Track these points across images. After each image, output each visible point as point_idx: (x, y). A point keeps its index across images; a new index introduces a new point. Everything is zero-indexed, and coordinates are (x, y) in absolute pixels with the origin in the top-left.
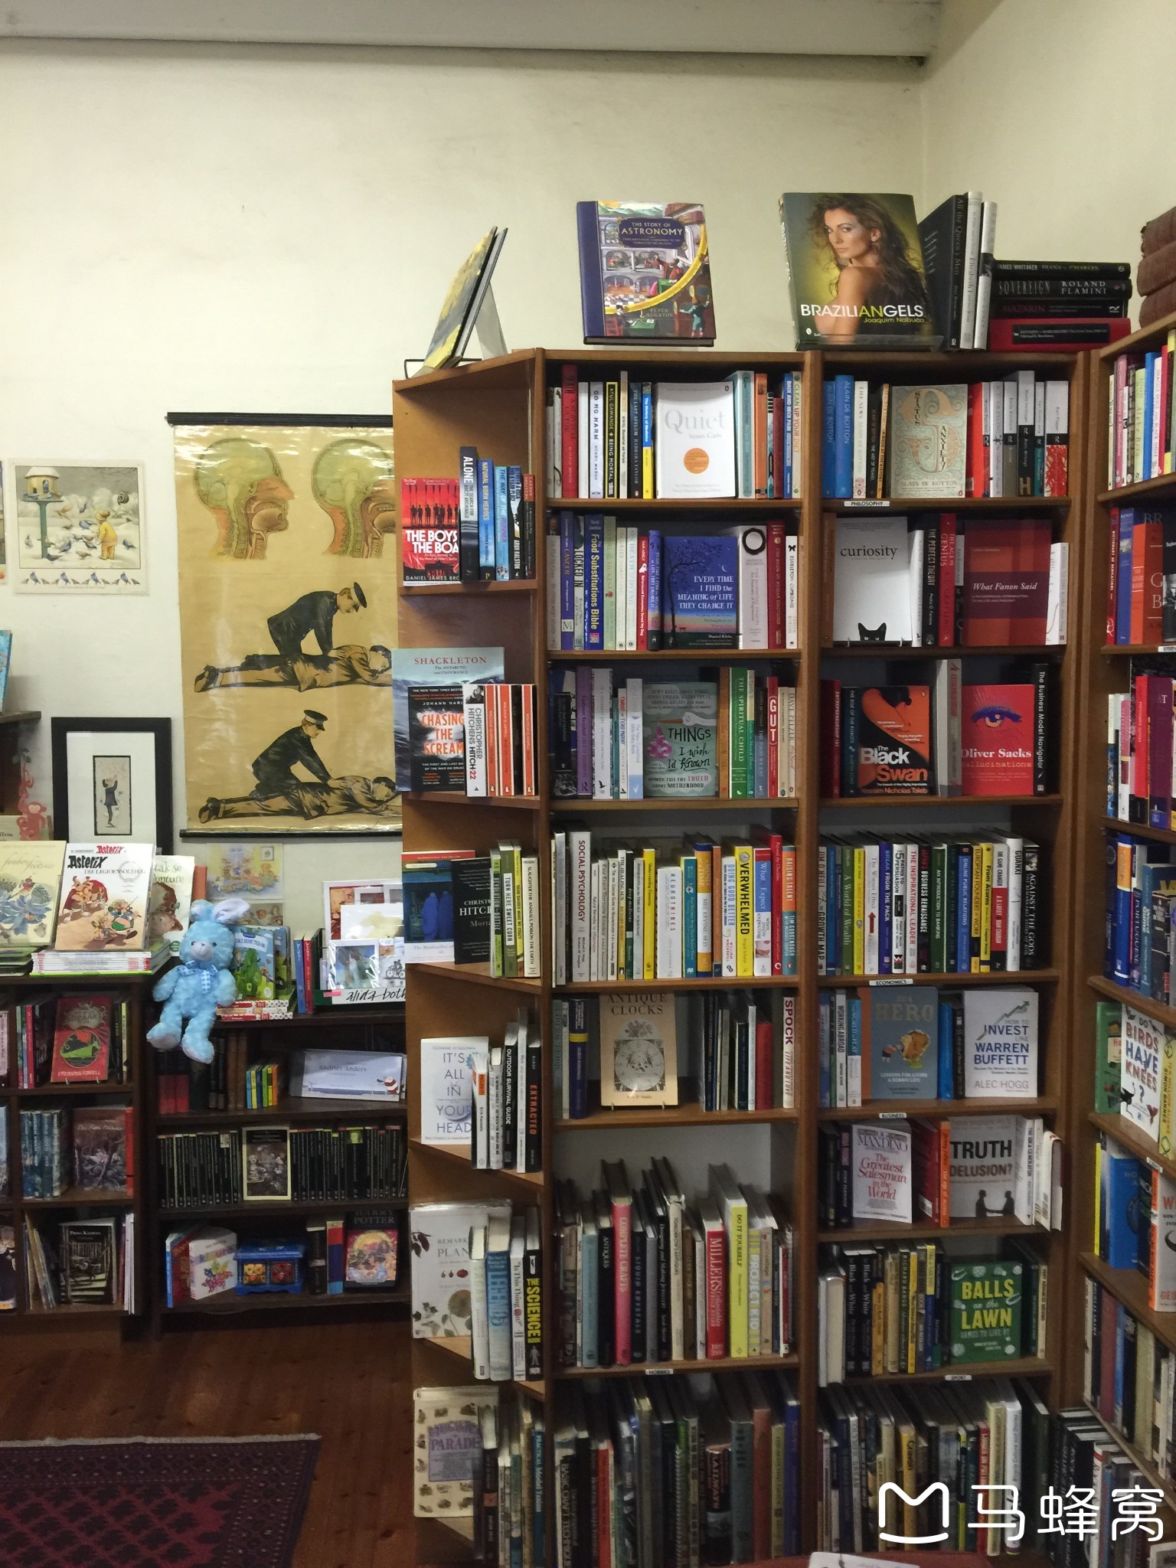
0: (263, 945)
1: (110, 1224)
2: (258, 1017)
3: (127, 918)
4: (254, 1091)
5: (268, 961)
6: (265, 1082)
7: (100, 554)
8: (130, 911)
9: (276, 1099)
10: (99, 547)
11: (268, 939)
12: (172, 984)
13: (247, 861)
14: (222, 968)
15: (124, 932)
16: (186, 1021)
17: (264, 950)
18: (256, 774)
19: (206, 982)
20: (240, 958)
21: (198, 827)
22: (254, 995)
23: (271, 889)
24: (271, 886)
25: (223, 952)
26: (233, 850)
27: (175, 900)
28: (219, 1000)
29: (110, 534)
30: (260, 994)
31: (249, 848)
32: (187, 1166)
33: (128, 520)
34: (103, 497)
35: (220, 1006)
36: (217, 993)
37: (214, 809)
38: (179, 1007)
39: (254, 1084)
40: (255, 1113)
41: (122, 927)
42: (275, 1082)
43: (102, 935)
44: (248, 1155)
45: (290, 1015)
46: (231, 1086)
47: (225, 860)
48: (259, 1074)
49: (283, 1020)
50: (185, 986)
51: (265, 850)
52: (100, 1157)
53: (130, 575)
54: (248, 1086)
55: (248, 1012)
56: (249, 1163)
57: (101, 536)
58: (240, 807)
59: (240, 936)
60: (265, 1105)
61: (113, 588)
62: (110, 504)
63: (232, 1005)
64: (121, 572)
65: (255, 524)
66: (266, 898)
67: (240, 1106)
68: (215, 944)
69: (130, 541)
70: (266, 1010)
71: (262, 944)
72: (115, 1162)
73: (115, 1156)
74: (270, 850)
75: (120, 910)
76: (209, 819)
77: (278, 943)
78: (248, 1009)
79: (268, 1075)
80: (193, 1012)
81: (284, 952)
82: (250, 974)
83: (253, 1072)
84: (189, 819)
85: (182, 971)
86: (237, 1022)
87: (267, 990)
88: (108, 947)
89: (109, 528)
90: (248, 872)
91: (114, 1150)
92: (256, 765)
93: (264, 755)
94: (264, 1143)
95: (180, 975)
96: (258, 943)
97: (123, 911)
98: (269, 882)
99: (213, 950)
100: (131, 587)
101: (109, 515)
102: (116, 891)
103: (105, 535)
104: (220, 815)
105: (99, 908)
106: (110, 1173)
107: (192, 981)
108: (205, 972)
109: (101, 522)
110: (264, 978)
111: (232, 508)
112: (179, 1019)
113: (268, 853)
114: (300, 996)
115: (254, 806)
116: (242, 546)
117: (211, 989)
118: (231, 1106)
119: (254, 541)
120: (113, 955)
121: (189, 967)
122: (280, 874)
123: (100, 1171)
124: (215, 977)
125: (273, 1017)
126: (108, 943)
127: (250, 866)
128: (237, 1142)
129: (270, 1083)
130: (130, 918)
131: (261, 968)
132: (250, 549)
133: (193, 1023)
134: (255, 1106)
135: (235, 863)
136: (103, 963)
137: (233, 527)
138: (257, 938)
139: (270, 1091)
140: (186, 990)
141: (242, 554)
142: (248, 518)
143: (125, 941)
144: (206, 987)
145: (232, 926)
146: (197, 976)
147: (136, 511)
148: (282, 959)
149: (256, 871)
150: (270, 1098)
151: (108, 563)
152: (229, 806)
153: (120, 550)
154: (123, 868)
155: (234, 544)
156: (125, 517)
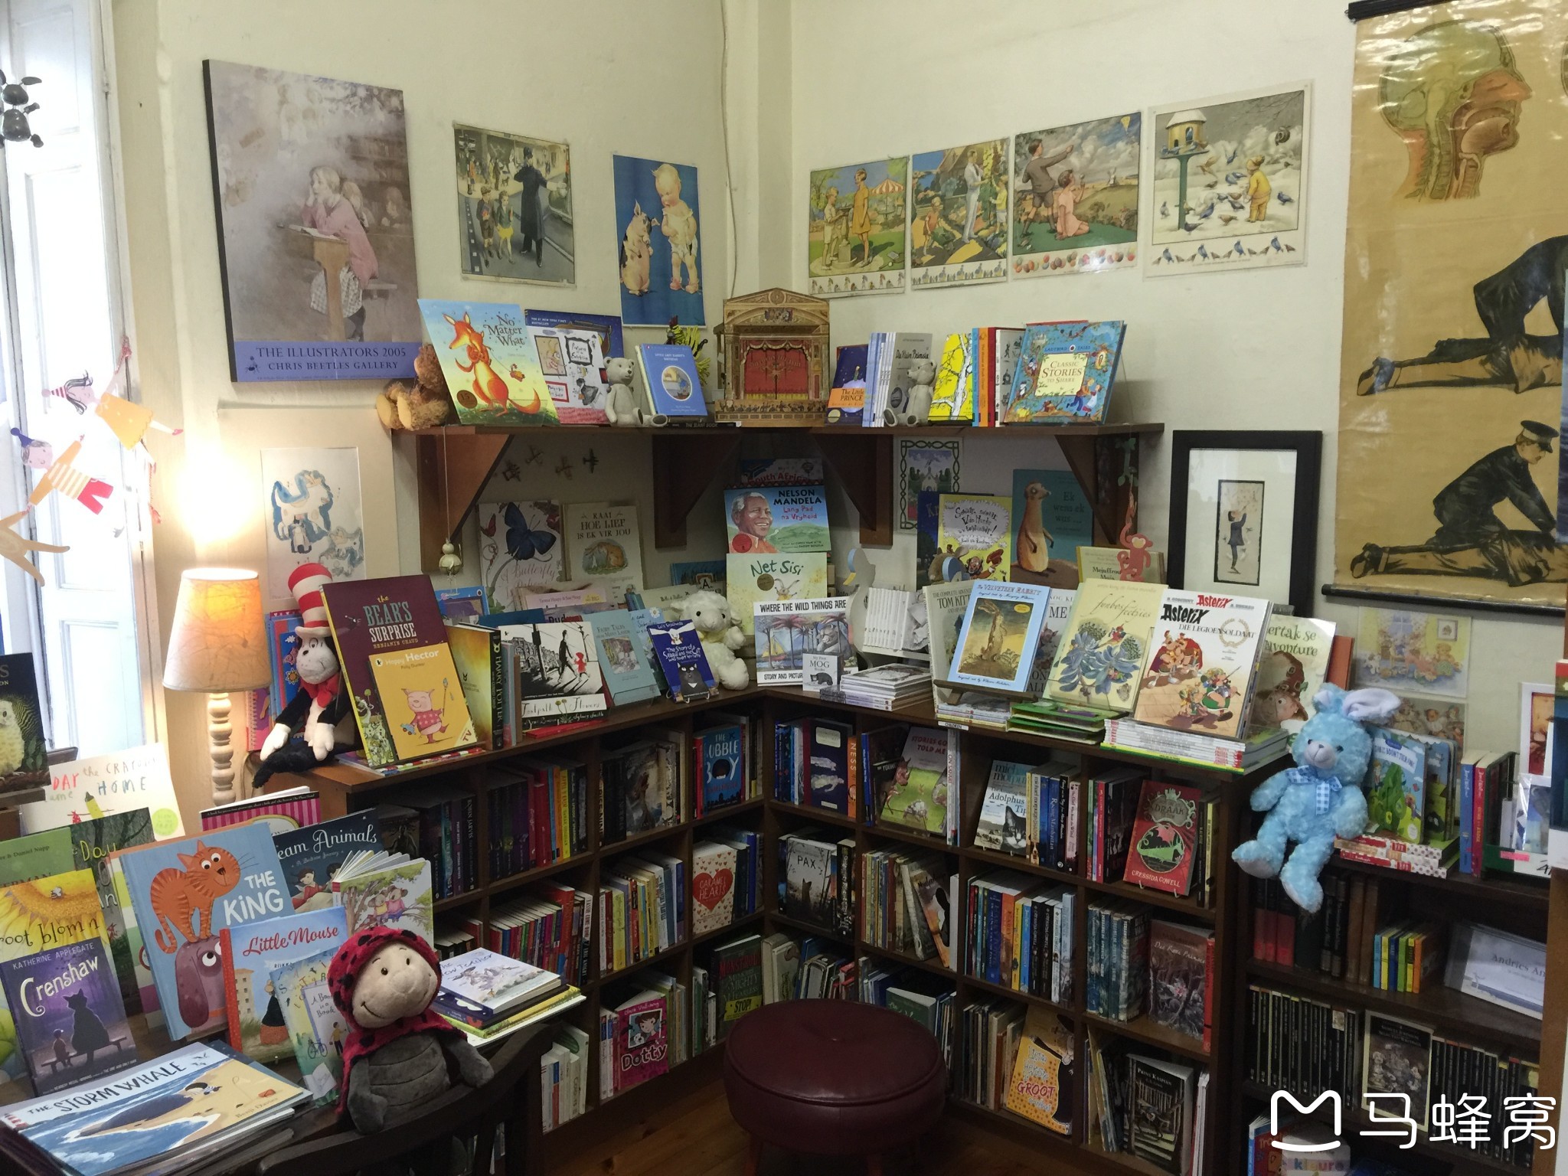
0: (1411, 763)
1: (1184, 1077)
2: (1393, 865)
3: (1221, 694)
4: (1385, 966)
5: (1415, 786)
6: (1402, 957)
7: (1248, 215)
8: (1227, 684)
9: (1417, 985)
10: (1247, 207)
11: (1418, 755)
12: (1277, 792)
13: (1416, 637)
14: (1350, 783)
15: (1216, 712)
16: (1291, 845)
17: (1412, 770)
18: (1439, 514)
19: (1323, 799)
20: (1380, 773)
21: (1348, 582)
22: (1392, 831)
23: (1449, 683)
24: (1450, 678)
25: (1352, 762)
26: (1397, 620)
27: (1302, 678)
28: (1336, 827)
29: (1263, 188)
30: (1402, 831)
31: (1419, 619)
32: (1286, 1038)
33: (1287, 165)
34: (1258, 138)
35: (1338, 837)
36: (1334, 816)
37: (1372, 559)
38: (1283, 825)
39: (1385, 955)
40: (1383, 997)
41: (1215, 705)
42: (1418, 958)
43: (1190, 711)
44: (1372, 1050)
45: (1442, 872)
46: (1352, 947)
47: (1383, 633)
48: (1394, 943)
49: (1432, 877)
50: (1293, 798)
51: (1443, 624)
52: (1178, 989)
53: (1284, 239)
54: (1376, 955)
55: (1380, 854)
56: (1372, 1061)
57: (1251, 191)
58: (1411, 560)
59: (1381, 742)
60: (1400, 989)
61: (1259, 260)
62: (1266, 147)
63: (1357, 839)
64: (1271, 237)
65: (1465, 146)
66: (1440, 694)
67: (1364, 979)
68: (1340, 749)
69: (1287, 194)
70: (1406, 857)
71: (1409, 760)
72: (1195, 1001)
73: (1195, 994)
74: (1452, 625)
75: (1214, 681)
76: (1364, 574)
77: (1435, 762)
78: (1380, 850)
79: (1407, 947)
80: (1302, 836)
81: (1443, 777)
82: (1391, 799)
83: (1385, 939)
84: (1337, 572)
85: (1292, 777)
86: (1361, 864)
87: (1412, 829)
88: (1194, 727)
89: (1262, 179)
90: (1416, 652)
91: (1194, 985)
92: (1440, 501)
93: (1453, 487)
94: (1398, 1041)
95: (1292, 782)
96: (1405, 759)
97: (1219, 684)
98: (1445, 671)
99: (1337, 756)
100: (1285, 256)
101: (1263, 161)
102: (1214, 656)
103: (1256, 190)
104: (1381, 567)
105: (1190, 675)
106: (1188, 1012)
107: (1304, 794)
108: (1323, 785)
109: (1252, 172)
110: (1409, 810)
111: (1432, 126)
112: (1282, 840)
113: (1447, 630)
114: (1464, 847)
115: (1432, 561)
116: (1444, 181)
117: (1330, 810)
118: (1350, 976)
119: (1462, 171)
120: (1198, 740)
121: (1302, 773)
122: (1464, 664)
123: (1177, 1007)
124: (1336, 794)
125: (1415, 869)
126: (1195, 722)
127: (1419, 645)
128: (1357, 1025)
129: (1410, 958)
130: (1226, 694)
131: (1405, 794)
132: (1455, 183)
133: (1300, 851)
134: (1384, 986)
135: (1398, 638)
136: (1186, 747)
137: (1432, 154)
138: (1404, 751)
139: (1410, 972)
140: (1294, 804)
141: (1441, 193)
142: (1457, 137)
143: (1216, 723)
144: (1323, 806)
145: (1370, 726)
146: (1312, 787)
147: (1297, 152)
148: (1440, 787)
149: (1428, 652)
150: (1410, 981)
151: (1256, 226)
152: (1394, 558)
153: (1273, 207)
154: (1227, 628)
155: (1432, 179)
156: (1283, 161)
